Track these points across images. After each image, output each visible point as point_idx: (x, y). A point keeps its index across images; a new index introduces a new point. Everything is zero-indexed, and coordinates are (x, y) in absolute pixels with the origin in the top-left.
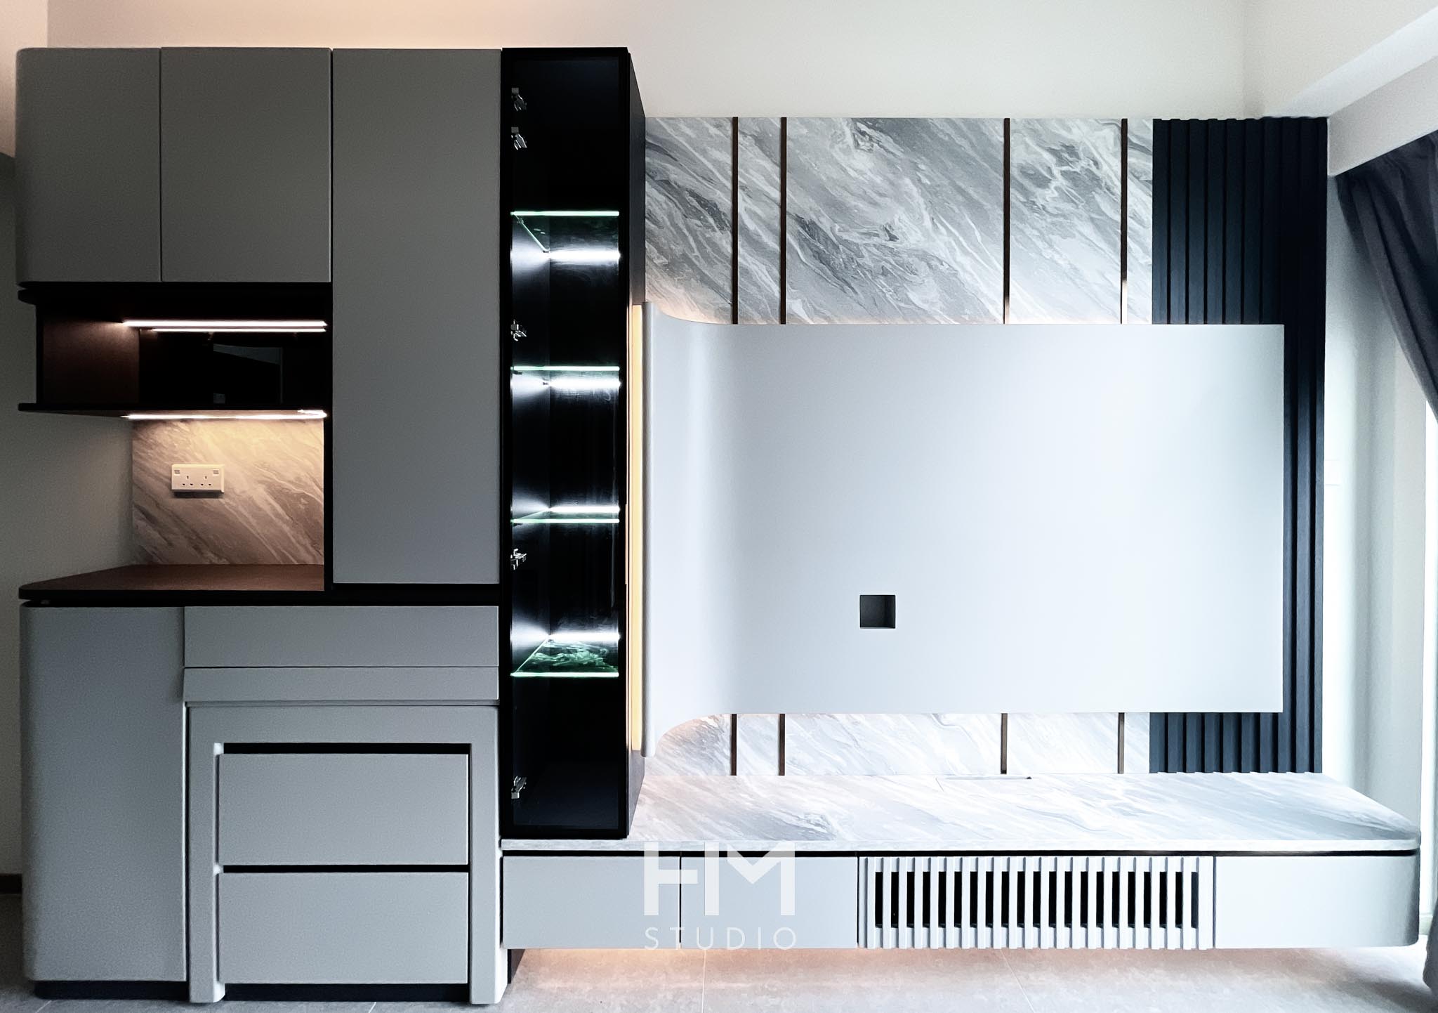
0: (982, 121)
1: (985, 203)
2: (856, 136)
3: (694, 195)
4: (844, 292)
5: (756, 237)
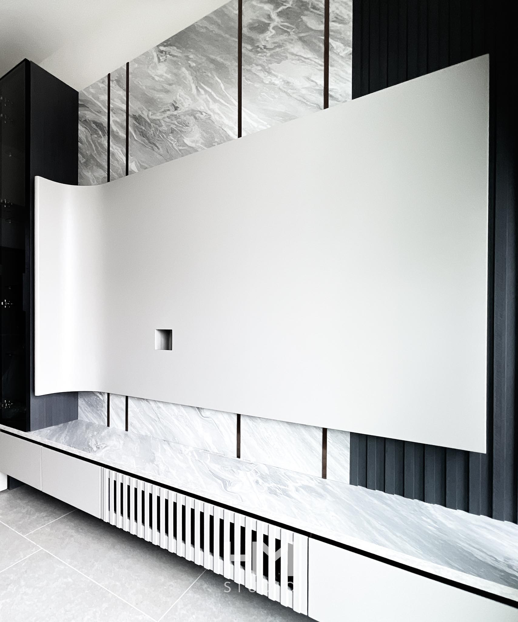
0: (225, 6)
2: (159, 55)
3: (95, 123)
4: (154, 150)
5: (117, 134)
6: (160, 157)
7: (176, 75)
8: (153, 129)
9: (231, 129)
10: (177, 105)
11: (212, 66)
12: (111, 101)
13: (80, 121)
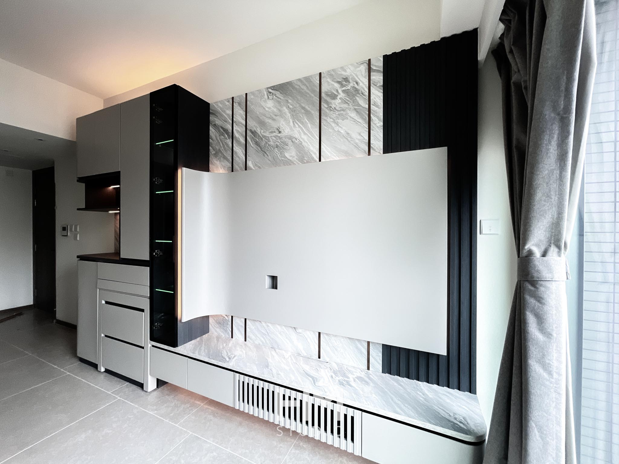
0: (311, 76)
1: (312, 111)
2: (268, 94)
3: (222, 128)
4: (264, 156)
5: (238, 139)
6: (269, 162)
7: (280, 110)
8: (264, 142)
9: (315, 154)
10: (280, 130)
11: (303, 111)
12: (234, 116)
13: (211, 124)
